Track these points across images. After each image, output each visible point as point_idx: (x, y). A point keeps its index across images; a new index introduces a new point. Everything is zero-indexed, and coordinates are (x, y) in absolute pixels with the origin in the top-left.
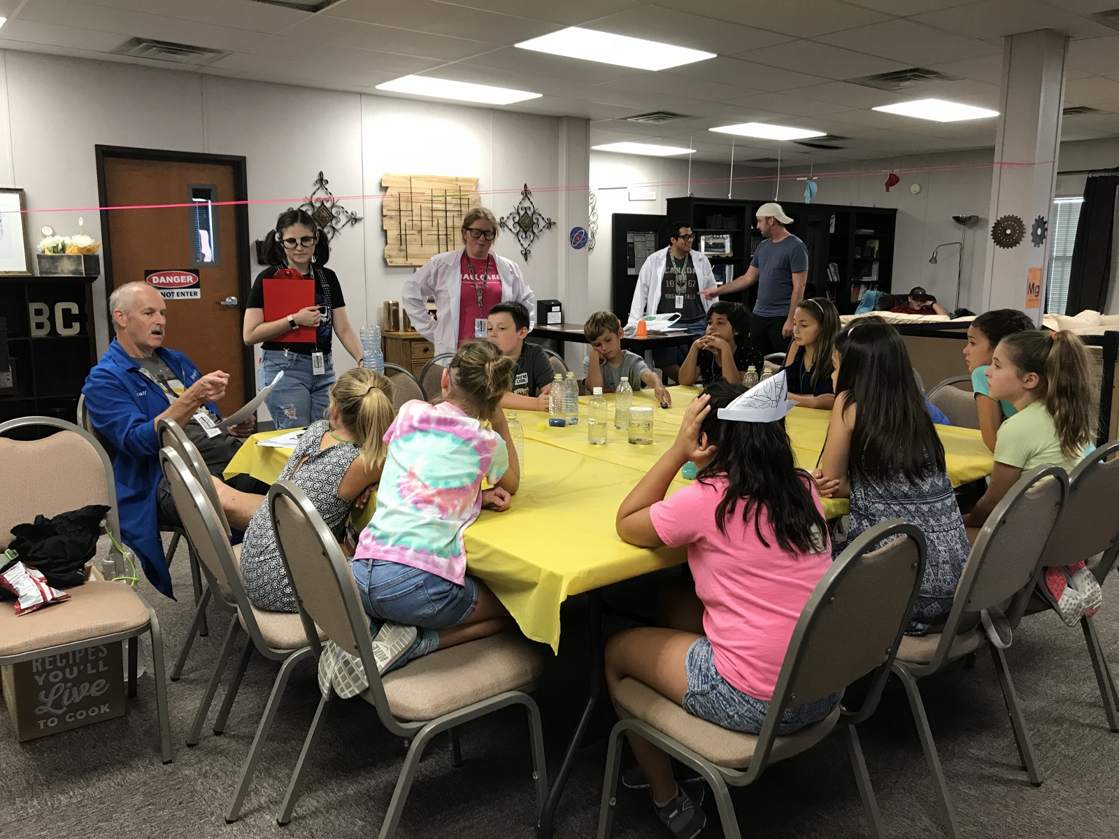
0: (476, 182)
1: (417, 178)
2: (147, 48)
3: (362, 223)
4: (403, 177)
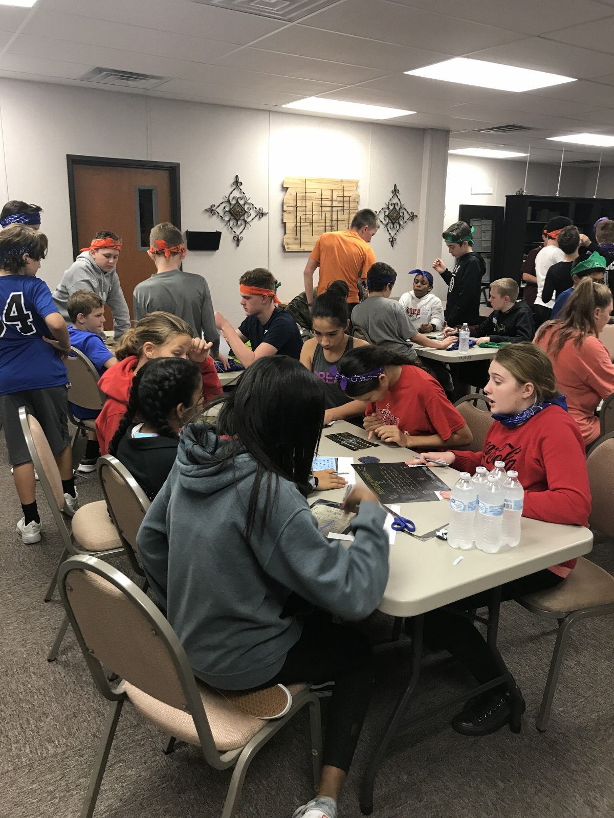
0: (356, 184)
1: (311, 180)
2: (107, 76)
3: (267, 217)
4: (299, 180)
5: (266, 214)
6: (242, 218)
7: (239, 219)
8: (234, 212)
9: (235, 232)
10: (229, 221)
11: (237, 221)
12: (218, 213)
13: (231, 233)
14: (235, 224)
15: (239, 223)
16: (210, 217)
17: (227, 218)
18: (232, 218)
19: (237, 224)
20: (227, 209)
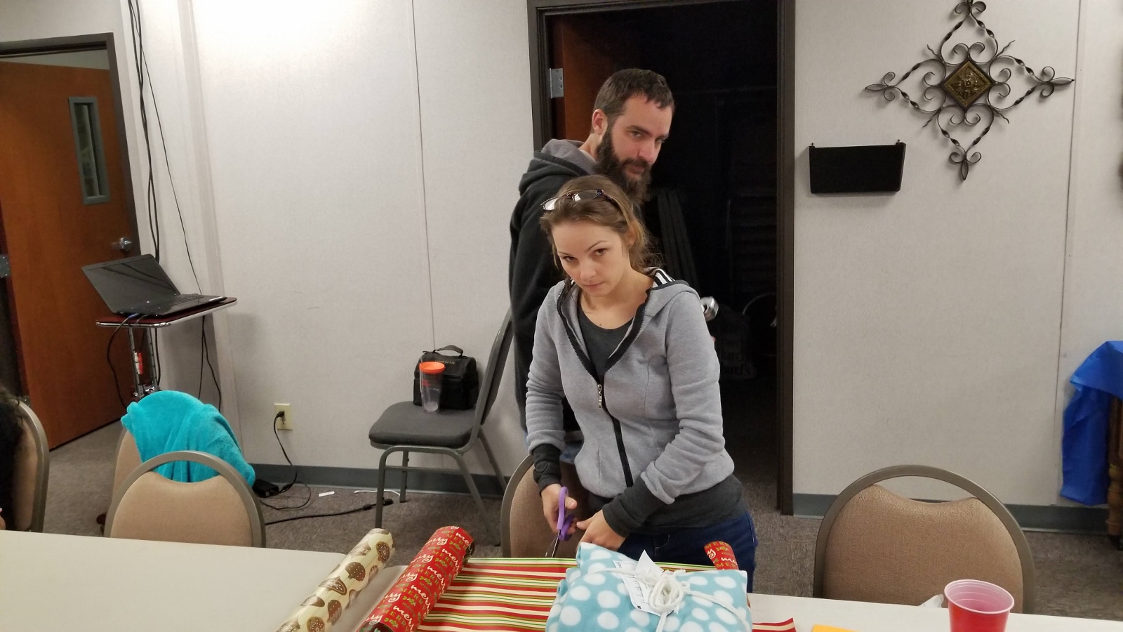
3: (1069, 91)
5: (1065, 84)
6: (981, 101)
7: (971, 105)
8: (955, 86)
9: (954, 141)
10: (939, 111)
11: (965, 110)
12: (904, 94)
13: (944, 144)
14: (956, 120)
15: (970, 116)
16: (880, 106)
17: (931, 107)
18: (948, 102)
19: (965, 118)
20: (934, 80)
